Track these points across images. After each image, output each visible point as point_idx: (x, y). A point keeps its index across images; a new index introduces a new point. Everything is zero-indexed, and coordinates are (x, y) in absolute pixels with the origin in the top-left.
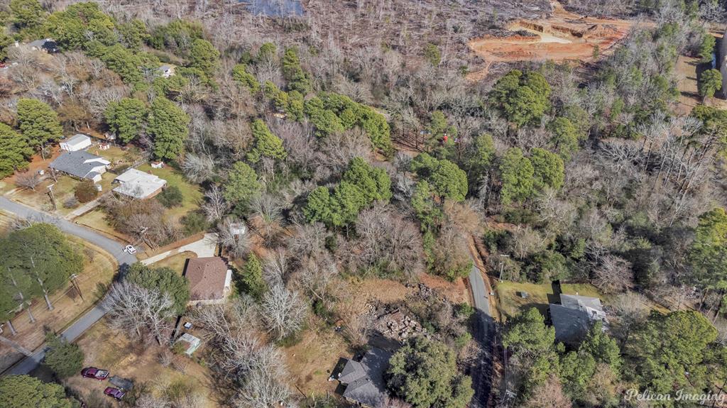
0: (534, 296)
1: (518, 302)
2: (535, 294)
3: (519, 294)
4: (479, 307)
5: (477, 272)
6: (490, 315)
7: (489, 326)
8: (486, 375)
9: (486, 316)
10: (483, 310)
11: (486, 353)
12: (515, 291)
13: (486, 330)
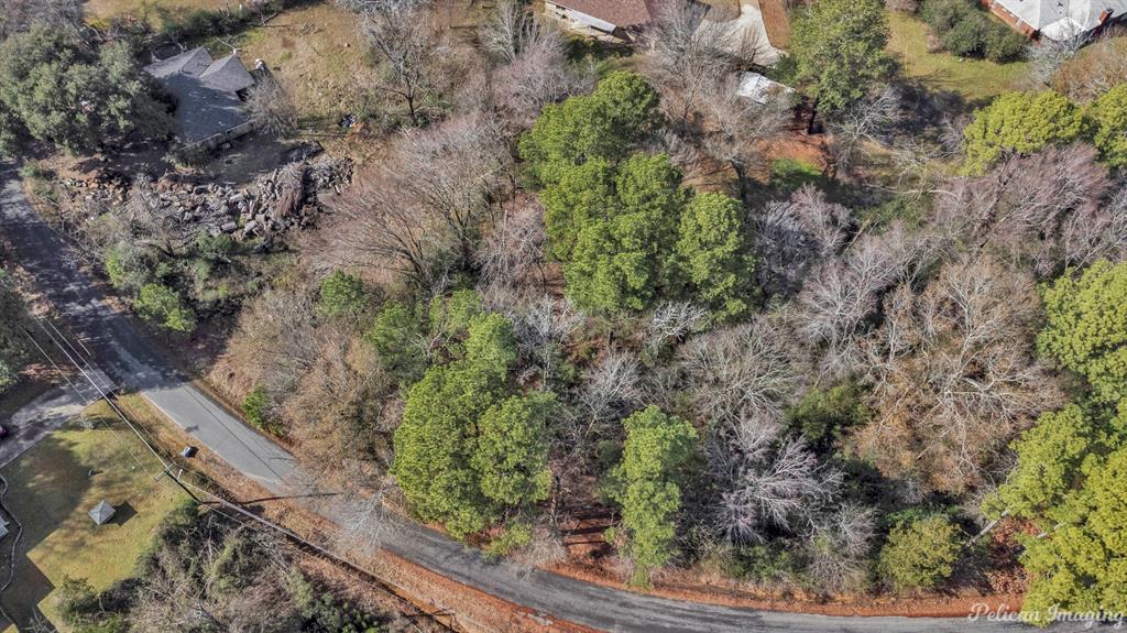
0: (81, 544)
1: (106, 485)
2: (83, 553)
3: (122, 513)
4: (184, 391)
5: (278, 482)
6: (145, 394)
7: (125, 366)
8: (45, 271)
9: (149, 384)
10: (166, 392)
11: (79, 308)
12: (141, 509)
13: (124, 355)
